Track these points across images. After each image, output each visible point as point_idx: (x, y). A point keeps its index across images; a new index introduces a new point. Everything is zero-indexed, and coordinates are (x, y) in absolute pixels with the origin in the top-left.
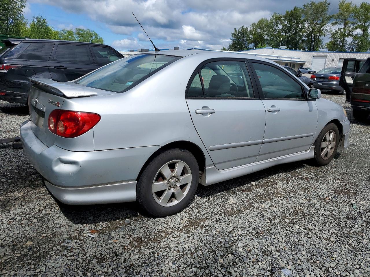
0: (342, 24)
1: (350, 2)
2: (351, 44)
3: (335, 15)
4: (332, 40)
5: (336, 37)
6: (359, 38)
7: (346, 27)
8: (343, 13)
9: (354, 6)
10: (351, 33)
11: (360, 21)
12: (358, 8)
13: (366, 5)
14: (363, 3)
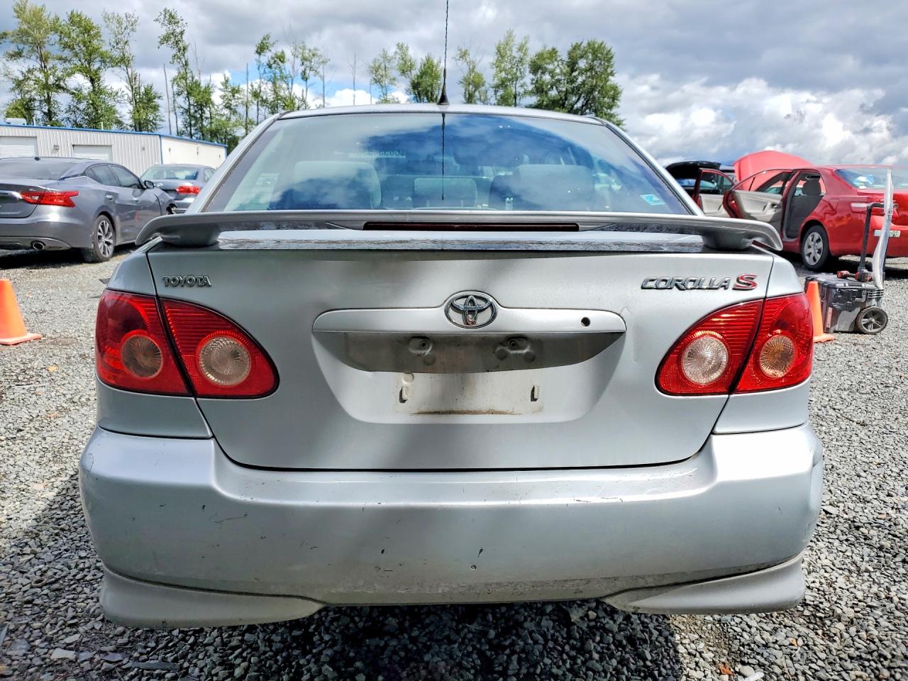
0: (34, 57)
1: (39, 6)
2: (70, 110)
3: (10, 31)
4: (19, 97)
5: (28, 91)
6: (85, 98)
7: (45, 67)
8: (29, 30)
9: (52, 17)
10: (62, 83)
11: (76, 55)
12: (64, 23)
13: (81, 19)
14: (72, 13)
